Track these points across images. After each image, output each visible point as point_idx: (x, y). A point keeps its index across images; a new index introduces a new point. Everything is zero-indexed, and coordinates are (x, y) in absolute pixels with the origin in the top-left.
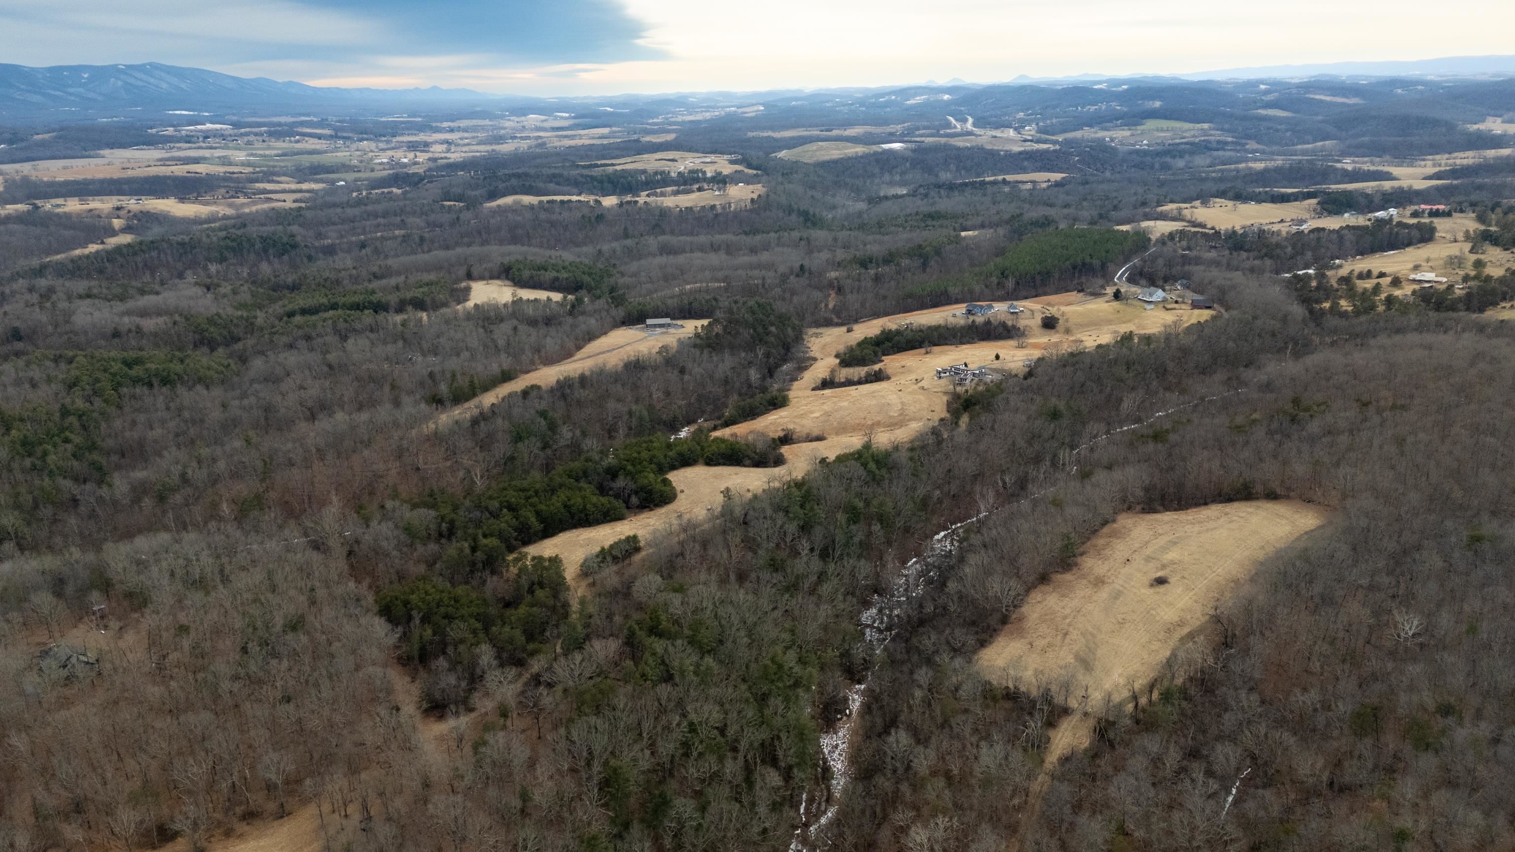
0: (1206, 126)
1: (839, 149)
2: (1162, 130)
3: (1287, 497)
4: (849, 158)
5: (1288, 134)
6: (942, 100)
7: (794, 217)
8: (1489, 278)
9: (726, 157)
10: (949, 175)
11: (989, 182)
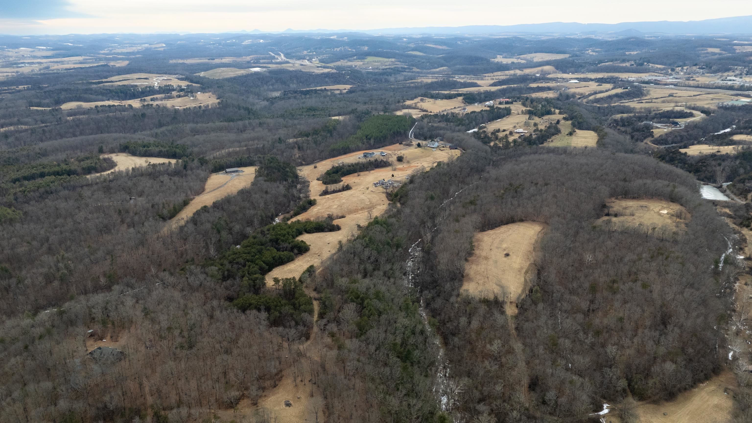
0: (393, 60)
1: (232, 72)
2: (375, 62)
3: (526, 220)
4: (240, 77)
5: (428, 64)
6: (260, 43)
7: (242, 111)
8: (541, 130)
9: (175, 76)
10: (295, 86)
11: (319, 90)
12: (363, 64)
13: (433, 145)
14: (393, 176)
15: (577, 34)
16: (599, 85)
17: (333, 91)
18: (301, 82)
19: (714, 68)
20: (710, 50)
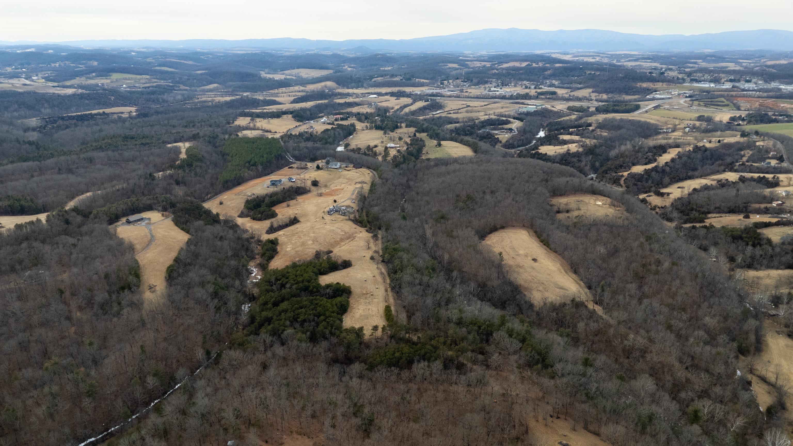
2: (124, 79)
10: (48, 111)
11: (95, 114)
12: (112, 82)
13: (336, 166)
14: (335, 201)
15: (314, 50)
16: (397, 99)
17: (120, 115)
18: (54, 106)
19: (475, 81)
20: (451, 65)
